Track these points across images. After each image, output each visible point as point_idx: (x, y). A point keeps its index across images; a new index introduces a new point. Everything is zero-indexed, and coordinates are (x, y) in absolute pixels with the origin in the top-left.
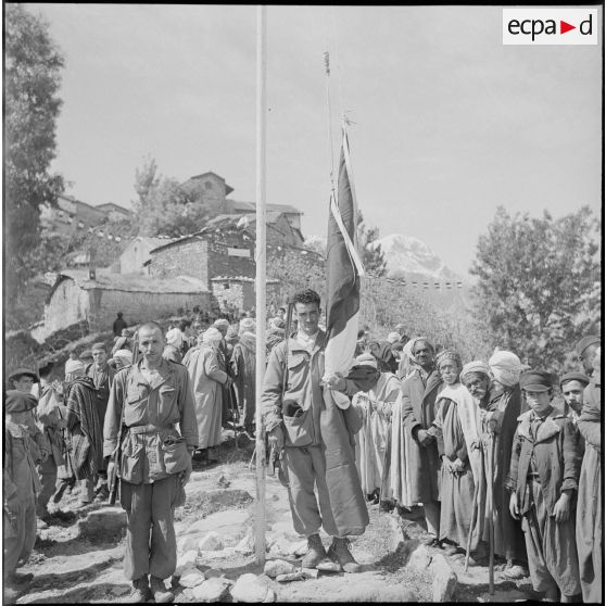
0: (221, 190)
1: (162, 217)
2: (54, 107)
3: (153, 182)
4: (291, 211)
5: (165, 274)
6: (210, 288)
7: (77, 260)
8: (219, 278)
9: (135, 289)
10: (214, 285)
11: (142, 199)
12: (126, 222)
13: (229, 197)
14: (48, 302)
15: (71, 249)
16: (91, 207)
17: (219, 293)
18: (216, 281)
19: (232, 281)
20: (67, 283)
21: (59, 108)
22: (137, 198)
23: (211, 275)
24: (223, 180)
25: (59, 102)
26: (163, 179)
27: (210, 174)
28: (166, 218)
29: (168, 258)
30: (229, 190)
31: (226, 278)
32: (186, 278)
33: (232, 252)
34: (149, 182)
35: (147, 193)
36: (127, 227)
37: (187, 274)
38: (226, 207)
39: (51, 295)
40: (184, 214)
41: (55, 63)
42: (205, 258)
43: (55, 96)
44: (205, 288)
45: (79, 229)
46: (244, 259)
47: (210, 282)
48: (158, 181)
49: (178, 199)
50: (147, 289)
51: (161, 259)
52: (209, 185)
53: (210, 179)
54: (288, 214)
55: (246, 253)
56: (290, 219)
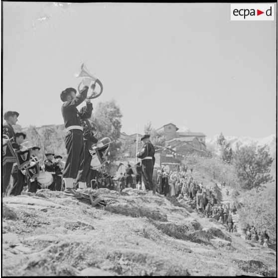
0: (175, 129)
2: (120, 126)
7: (125, 155)
8: (163, 163)
10: (162, 165)
13: (177, 131)
14: (117, 170)
15: (123, 152)
20: (122, 165)
24: (175, 126)
26: (153, 128)
27: (171, 124)
30: (177, 129)
31: (165, 163)
38: (176, 135)
39: (118, 168)
40: (158, 142)
41: (121, 116)
42: (159, 157)
43: (120, 124)
44: (159, 166)
49: (156, 137)
52: (170, 128)
53: (170, 126)
54: (200, 136)
55: (172, 156)
56: (201, 138)
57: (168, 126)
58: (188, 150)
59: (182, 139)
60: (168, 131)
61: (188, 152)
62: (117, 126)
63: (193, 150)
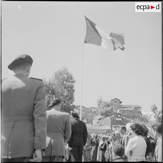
0: (119, 103)
1: (102, 111)
3: (101, 102)
4: (138, 107)
5: (101, 125)
6: (112, 128)
8: (113, 126)
9: (93, 129)
10: (113, 128)
11: (99, 106)
12: (95, 112)
13: (121, 104)
15: (83, 119)
16: (88, 108)
17: (114, 129)
18: (113, 127)
19: (116, 127)
21: (75, 91)
22: (98, 106)
23: (112, 125)
24: (119, 100)
25: (74, 90)
27: (116, 99)
28: (103, 111)
29: (102, 121)
30: (121, 102)
31: (115, 126)
32: (106, 126)
33: (117, 119)
34: (100, 102)
35: (100, 105)
36: (95, 113)
37: (106, 125)
38: (120, 107)
40: (108, 110)
42: (110, 121)
43: (74, 88)
44: (110, 128)
45: (84, 114)
46: (120, 121)
47: (111, 127)
48: (102, 102)
49: (106, 106)
50: (96, 129)
51: (100, 121)
52: (116, 102)
53: (116, 100)
54: (137, 108)
55: (120, 119)
56: (138, 109)
57: (114, 100)
58: (131, 117)
59: (125, 109)
60: (115, 104)
61: (132, 118)
62: (70, 90)
63: (135, 117)
